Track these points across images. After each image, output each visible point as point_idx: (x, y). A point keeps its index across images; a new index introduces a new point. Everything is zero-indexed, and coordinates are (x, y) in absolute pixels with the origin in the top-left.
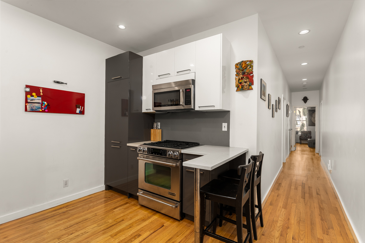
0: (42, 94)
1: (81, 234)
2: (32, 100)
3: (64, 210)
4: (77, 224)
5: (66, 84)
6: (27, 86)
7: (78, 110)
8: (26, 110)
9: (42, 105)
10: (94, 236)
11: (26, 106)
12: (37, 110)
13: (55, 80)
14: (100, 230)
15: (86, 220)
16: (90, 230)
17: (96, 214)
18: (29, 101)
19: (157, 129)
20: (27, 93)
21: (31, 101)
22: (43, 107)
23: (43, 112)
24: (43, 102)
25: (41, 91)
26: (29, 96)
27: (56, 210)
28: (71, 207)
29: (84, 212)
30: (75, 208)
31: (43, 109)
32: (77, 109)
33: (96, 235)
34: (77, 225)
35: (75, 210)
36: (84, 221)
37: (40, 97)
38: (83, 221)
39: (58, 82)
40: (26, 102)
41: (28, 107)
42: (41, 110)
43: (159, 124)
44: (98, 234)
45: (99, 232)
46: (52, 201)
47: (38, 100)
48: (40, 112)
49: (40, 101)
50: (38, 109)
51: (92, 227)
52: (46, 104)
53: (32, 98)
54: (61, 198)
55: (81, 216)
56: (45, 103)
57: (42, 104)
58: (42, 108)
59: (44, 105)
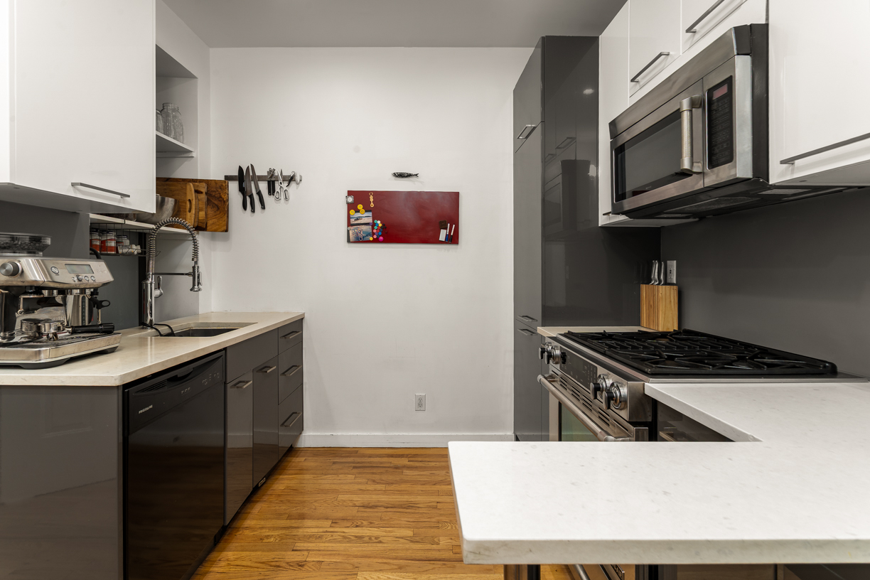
0: (372, 205)
1: (366, 539)
2: (357, 219)
3: (404, 461)
4: (387, 508)
5: (416, 175)
6: (350, 193)
7: (443, 235)
8: (349, 241)
9: (373, 229)
10: (380, 561)
11: (348, 231)
12: (366, 239)
13: (396, 172)
14: (402, 554)
15: (409, 507)
16: (390, 539)
17: (439, 504)
18: (352, 221)
19: (659, 284)
20: (351, 206)
21: (357, 222)
22: (375, 231)
23: (376, 241)
24: (375, 221)
25: (371, 199)
26: (352, 212)
27: (392, 456)
28: (418, 461)
29: (424, 485)
30: (421, 467)
31: (375, 237)
32: (442, 230)
33: (385, 561)
34: (386, 510)
35: (416, 473)
36: (404, 508)
37: (370, 211)
38: (401, 506)
39: (401, 175)
40: (349, 224)
41: (351, 232)
42: (371, 239)
43: (673, 265)
44: (391, 561)
45: (396, 558)
46: (393, 434)
47: (367, 217)
48: (369, 242)
49: (370, 220)
50: (367, 236)
51: (398, 535)
52: (380, 225)
53: (358, 215)
54: (411, 434)
55: (409, 493)
56: (379, 222)
57: (373, 225)
58: (374, 234)
59: (376, 227)
